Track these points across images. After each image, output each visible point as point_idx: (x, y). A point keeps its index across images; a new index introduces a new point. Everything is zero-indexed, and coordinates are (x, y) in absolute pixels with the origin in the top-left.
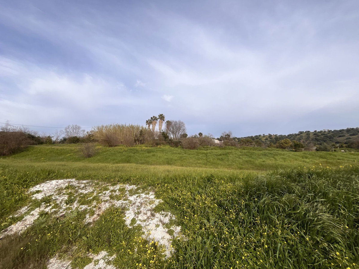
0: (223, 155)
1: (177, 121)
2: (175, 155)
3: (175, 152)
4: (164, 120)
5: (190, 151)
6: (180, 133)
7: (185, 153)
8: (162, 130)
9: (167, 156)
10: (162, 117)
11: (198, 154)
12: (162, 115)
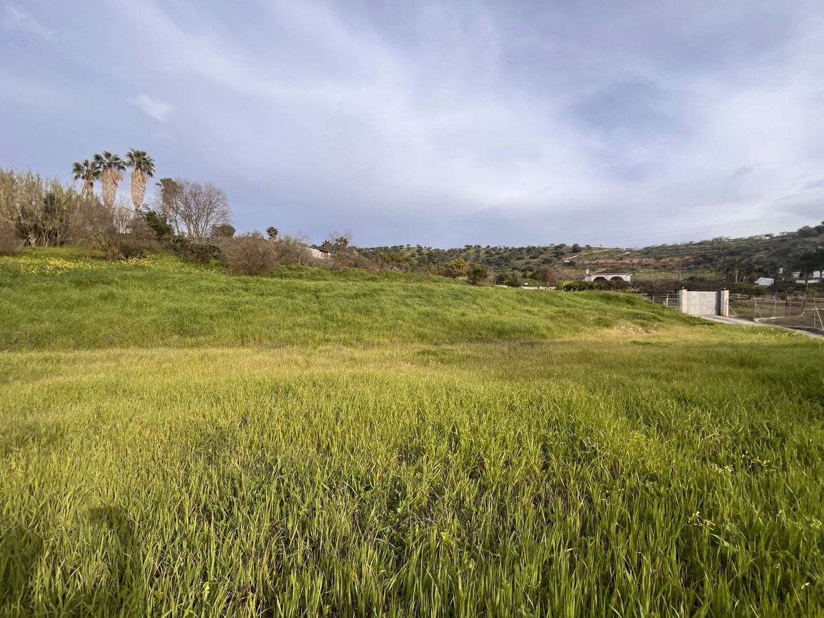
0: (365, 295)
1: (202, 184)
2: (210, 297)
3: (204, 283)
4: (151, 174)
5: (263, 283)
6: (211, 223)
7: (246, 290)
8: (146, 206)
9: (173, 300)
10: (142, 162)
11: (291, 292)
12: (144, 154)
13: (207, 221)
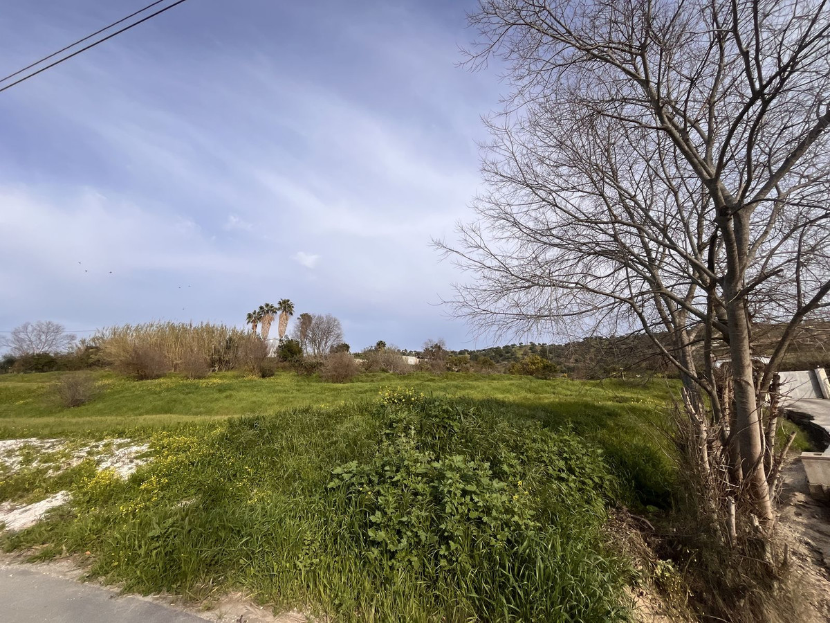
1: (324, 315)
4: (291, 314)
6: (329, 344)
8: (286, 336)
10: (286, 307)
11: (323, 391)
12: (288, 301)
13: (326, 343)
